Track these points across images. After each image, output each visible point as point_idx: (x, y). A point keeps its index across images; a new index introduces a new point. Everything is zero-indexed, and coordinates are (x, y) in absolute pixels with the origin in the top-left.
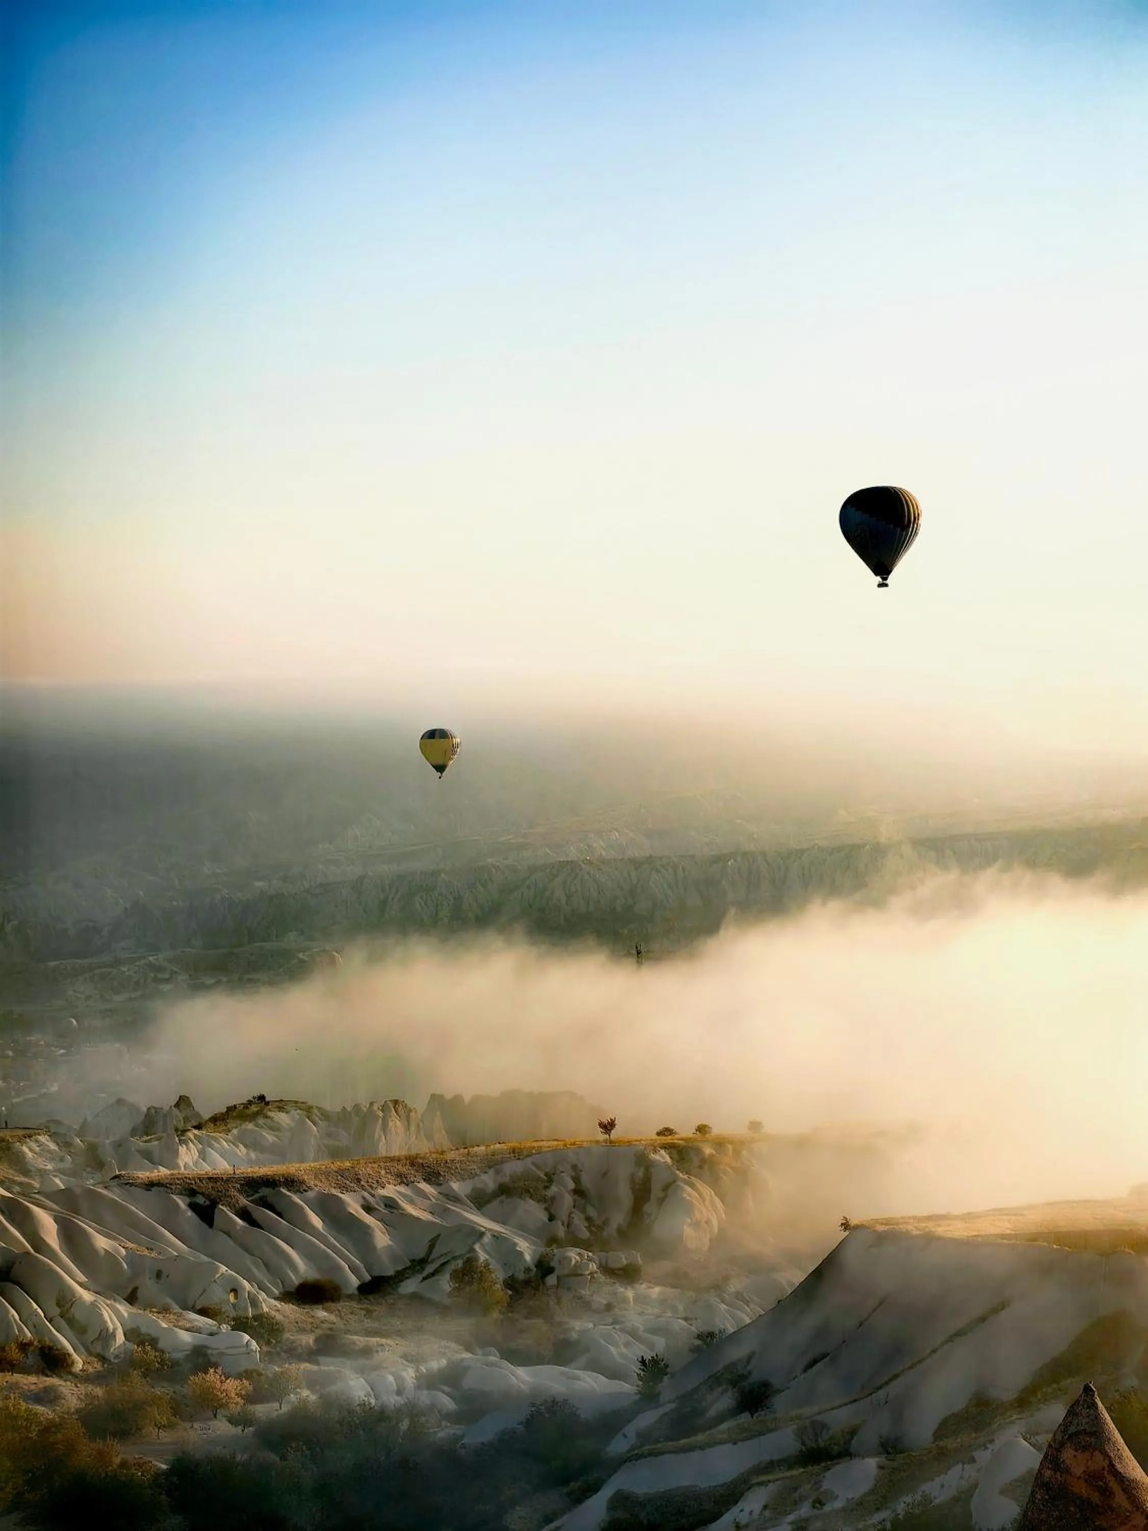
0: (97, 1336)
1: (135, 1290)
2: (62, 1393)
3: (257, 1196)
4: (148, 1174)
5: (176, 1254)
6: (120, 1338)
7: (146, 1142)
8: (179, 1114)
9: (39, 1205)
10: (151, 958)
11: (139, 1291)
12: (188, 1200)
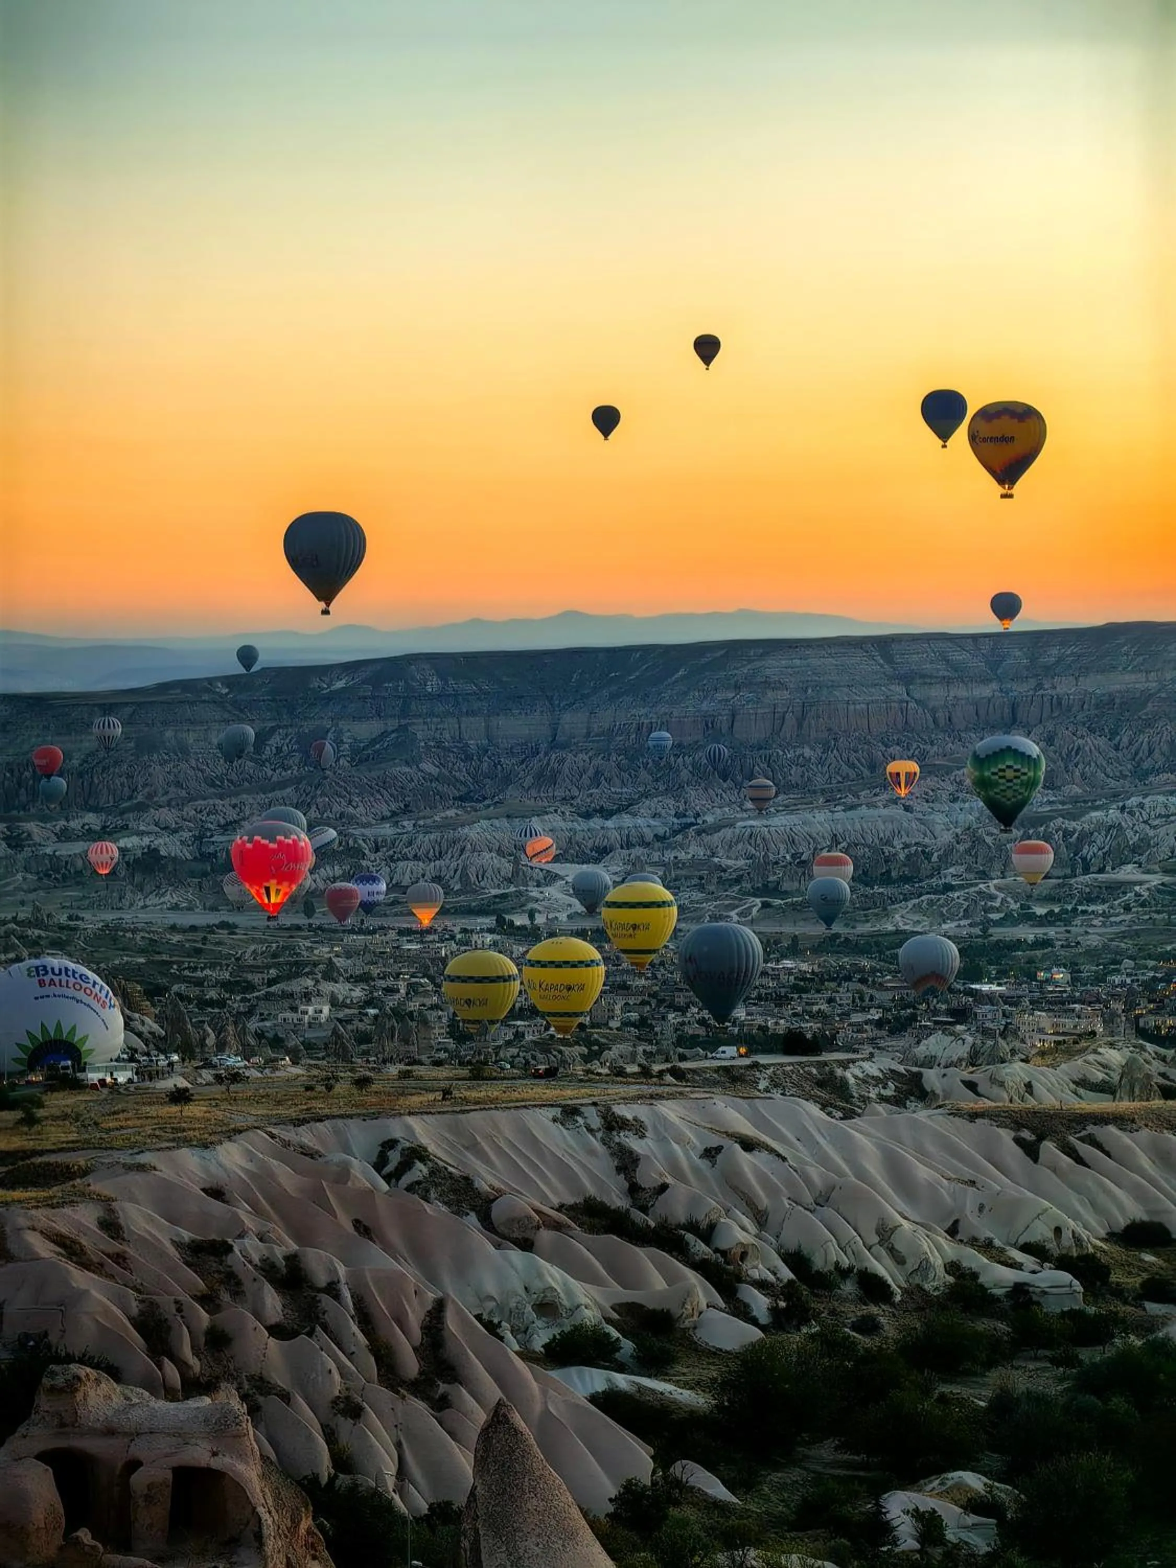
0: (916, 1267)
1: (956, 1222)
2: (879, 1322)
3: (1083, 1133)
4: (972, 1105)
5: (999, 1188)
6: (941, 1271)
7: (972, 1073)
8: (1005, 1046)
9: (861, 1132)
10: (981, 886)
11: (961, 1223)
12: (1013, 1134)
